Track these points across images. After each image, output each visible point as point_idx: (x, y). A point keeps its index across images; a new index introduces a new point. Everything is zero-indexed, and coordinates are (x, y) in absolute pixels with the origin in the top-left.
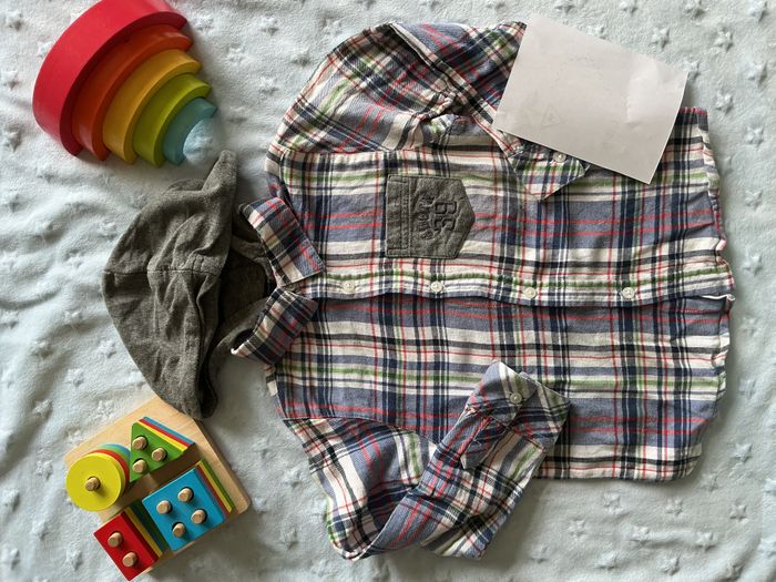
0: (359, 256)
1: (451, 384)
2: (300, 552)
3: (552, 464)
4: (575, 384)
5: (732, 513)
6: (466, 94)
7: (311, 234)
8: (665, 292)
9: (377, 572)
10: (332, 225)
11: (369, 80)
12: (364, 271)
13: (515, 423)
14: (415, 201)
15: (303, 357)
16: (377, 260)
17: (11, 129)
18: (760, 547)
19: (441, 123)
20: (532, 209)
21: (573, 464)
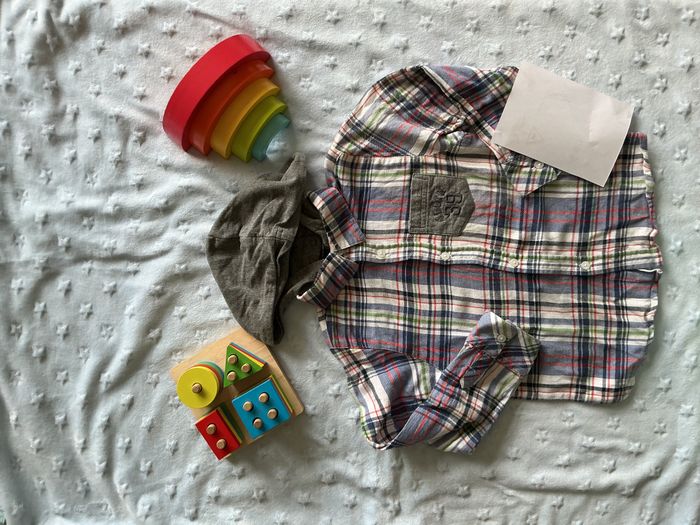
0: (390, 232)
1: (453, 327)
2: (338, 446)
3: (525, 388)
4: (544, 330)
5: (656, 429)
6: (474, 117)
7: (356, 214)
8: (612, 266)
9: (394, 463)
10: (370, 209)
11: (402, 104)
12: (393, 243)
13: (500, 357)
14: (432, 193)
15: (346, 304)
16: (402, 235)
17: (139, 130)
18: (676, 454)
19: (454, 137)
20: (518, 202)
21: (541, 389)
